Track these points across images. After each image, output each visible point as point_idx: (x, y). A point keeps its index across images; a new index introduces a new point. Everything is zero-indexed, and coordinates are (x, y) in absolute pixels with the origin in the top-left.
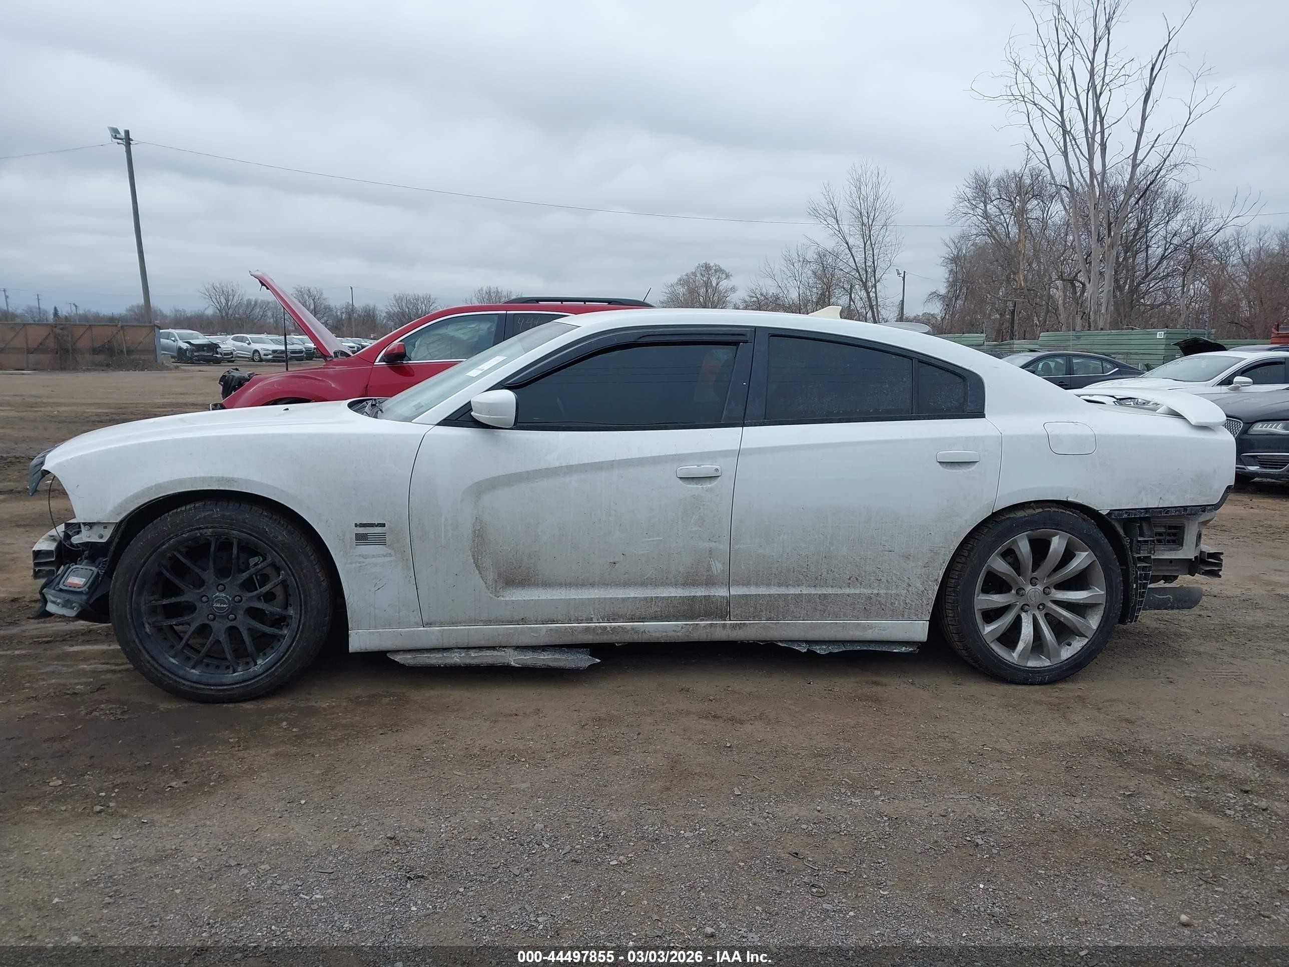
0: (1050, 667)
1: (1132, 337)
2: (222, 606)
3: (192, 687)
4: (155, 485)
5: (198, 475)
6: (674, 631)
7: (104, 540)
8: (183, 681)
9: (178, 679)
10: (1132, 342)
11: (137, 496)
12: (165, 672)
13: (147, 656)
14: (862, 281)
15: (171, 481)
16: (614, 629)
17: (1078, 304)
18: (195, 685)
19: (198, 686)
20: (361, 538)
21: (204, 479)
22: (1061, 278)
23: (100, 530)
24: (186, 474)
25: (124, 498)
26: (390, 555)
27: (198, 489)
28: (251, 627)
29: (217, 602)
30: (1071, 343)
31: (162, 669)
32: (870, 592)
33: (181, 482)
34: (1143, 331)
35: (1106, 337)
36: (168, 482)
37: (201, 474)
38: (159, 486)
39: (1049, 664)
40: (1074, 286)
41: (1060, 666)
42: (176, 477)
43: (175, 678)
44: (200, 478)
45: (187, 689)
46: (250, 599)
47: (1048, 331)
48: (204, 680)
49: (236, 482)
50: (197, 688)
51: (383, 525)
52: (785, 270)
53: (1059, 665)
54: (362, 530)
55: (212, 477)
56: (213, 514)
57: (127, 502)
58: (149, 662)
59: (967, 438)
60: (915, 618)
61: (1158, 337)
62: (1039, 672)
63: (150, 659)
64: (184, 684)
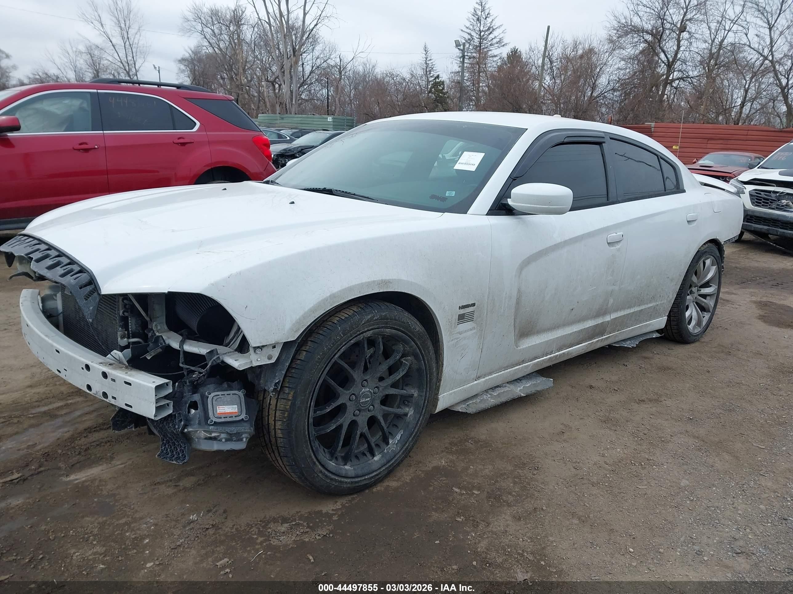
1: (315, 119)
2: (367, 400)
3: (352, 482)
4: (330, 296)
5: (364, 281)
7: (273, 361)
8: (346, 480)
9: (343, 480)
10: (315, 122)
11: (313, 310)
12: (333, 477)
13: (320, 467)
14: (125, 70)
15: (343, 290)
16: (560, 355)
17: (277, 97)
18: (354, 480)
19: (356, 480)
20: (462, 318)
21: (368, 284)
22: (267, 81)
23: (270, 351)
24: (354, 282)
25: (302, 313)
26: (474, 328)
27: (365, 294)
28: (386, 413)
29: (363, 397)
30: (278, 122)
31: (330, 475)
33: (350, 289)
34: (320, 116)
35: (300, 119)
36: (340, 291)
37: (365, 279)
38: (333, 296)
39: (700, 330)
40: (274, 86)
42: (346, 285)
43: (340, 479)
44: (366, 283)
45: (349, 485)
46: (386, 387)
47: (263, 113)
48: (360, 472)
49: (391, 283)
50: (356, 482)
51: (473, 305)
52: (62, 56)
54: (462, 311)
55: (374, 281)
56: (374, 317)
57: (304, 317)
58: (321, 472)
60: (664, 316)
61: (328, 120)
63: (322, 469)
64: (346, 482)
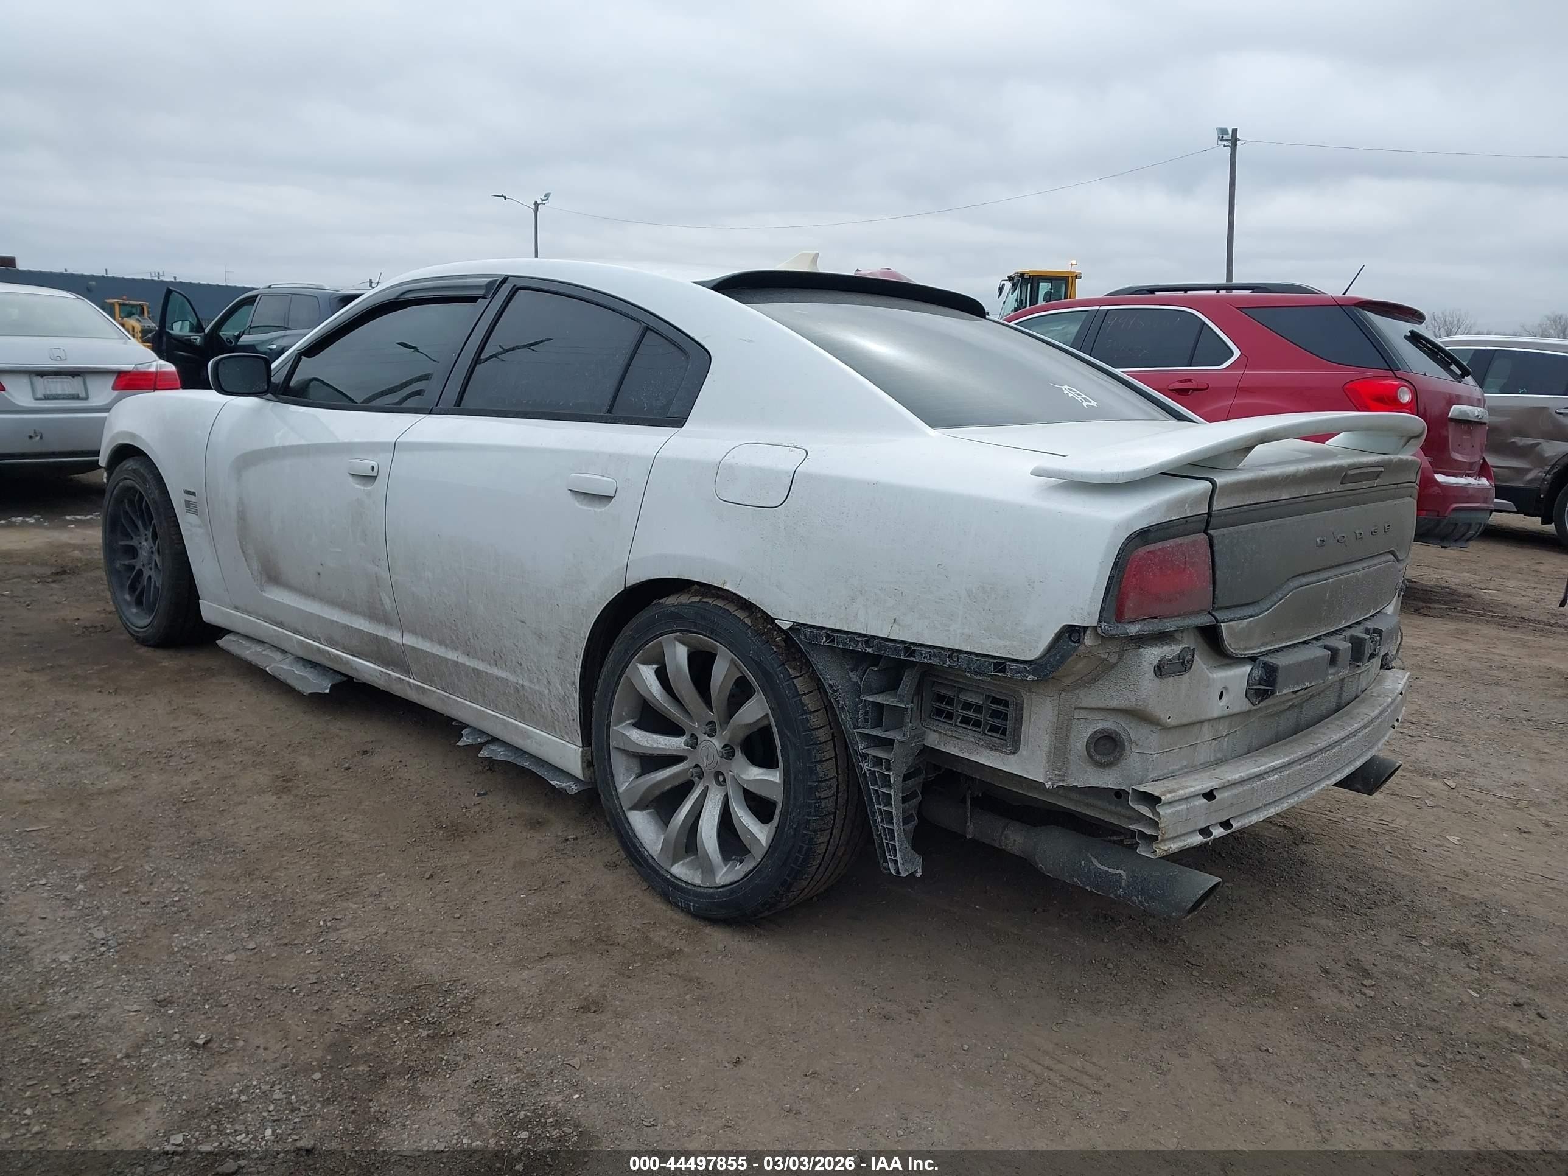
0: (699, 890)
6: (371, 675)
20: (188, 506)
26: (202, 527)
32: (515, 680)
39: (698, 881)
41: (712, 893)
51: (195, 494)
53: (711, 890)
54: (187, 498)
59: (610, 455)
60: (567, 739)
62: (681, 889)
